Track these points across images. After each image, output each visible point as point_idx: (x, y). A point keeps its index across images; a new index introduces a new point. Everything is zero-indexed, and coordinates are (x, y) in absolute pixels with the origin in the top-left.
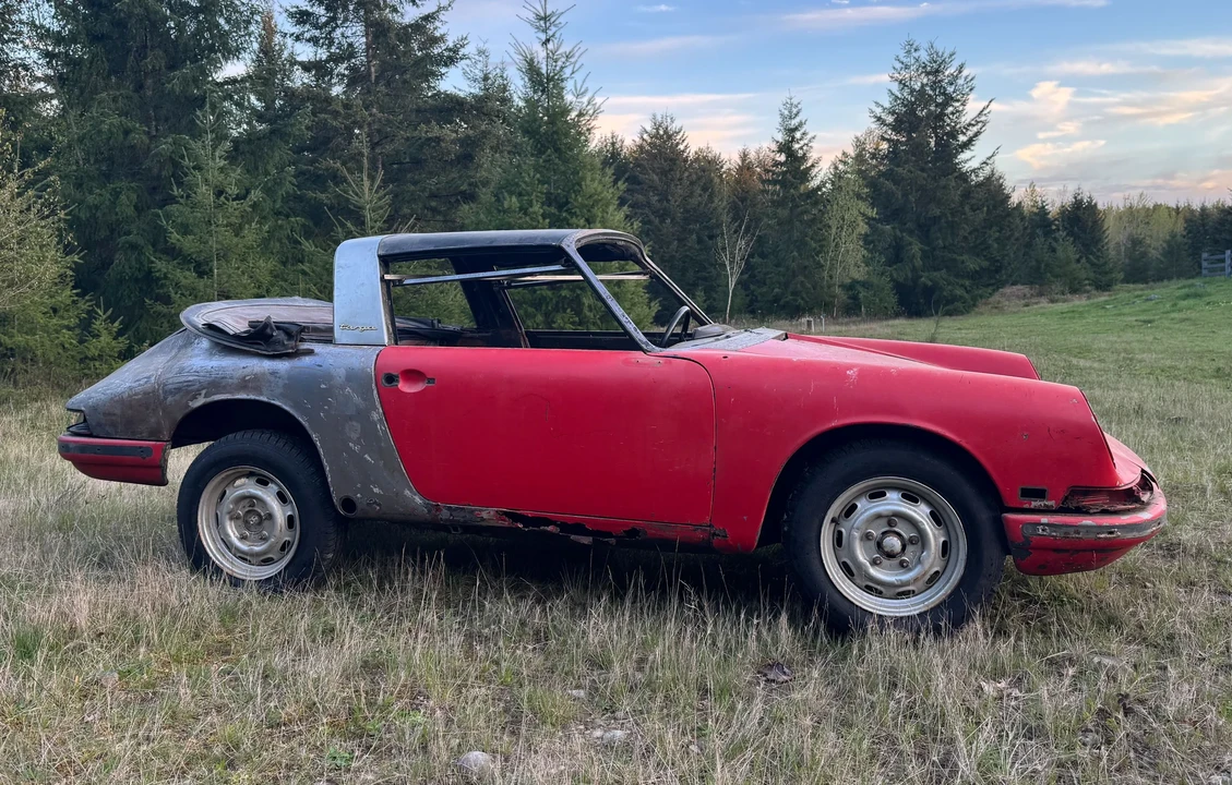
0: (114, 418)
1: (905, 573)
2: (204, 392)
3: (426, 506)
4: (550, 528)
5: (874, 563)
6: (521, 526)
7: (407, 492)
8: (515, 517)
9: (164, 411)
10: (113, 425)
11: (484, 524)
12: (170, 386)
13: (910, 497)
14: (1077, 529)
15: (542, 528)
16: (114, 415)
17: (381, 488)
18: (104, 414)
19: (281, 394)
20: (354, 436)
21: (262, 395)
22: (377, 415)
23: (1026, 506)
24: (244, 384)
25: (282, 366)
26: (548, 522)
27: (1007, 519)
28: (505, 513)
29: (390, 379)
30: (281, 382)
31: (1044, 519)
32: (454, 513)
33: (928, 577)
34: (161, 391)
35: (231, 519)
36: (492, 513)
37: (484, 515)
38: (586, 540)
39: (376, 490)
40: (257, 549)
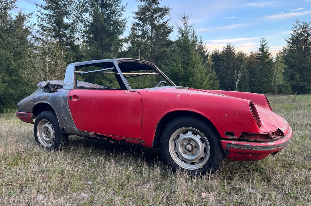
1: (193, 157)
2: (37, 101)
3: (78, 131)
4: (104, 138)
5: (185, 153)
6: (98, 137)
7: (74, 127)
8: (98, 135)
9: (31, 106)
10: (23, 109)
11: (91, 136)
13: (195, 134)
14: (244, 146)
15: (103, 138)
17: (69, 126)
18: (21, 106)
19: (50, 102)
20: (63, 112)
21: (47, 102)
22: (67, 107)
23: (228, 138)
24: (45, 99)
25: (51, 94)
26: (104, 137)
27: (222, 142)
28: (94, 134)
29: (71, 97)
30: (50, 98)
31: (233, 142)
32: (84, 133)
33: (199, 158)
35: (44, 132)
36: (92, 133)
37: (90, 134)
38: (113, 142)
39: (68, 126)
40: (48, 140)
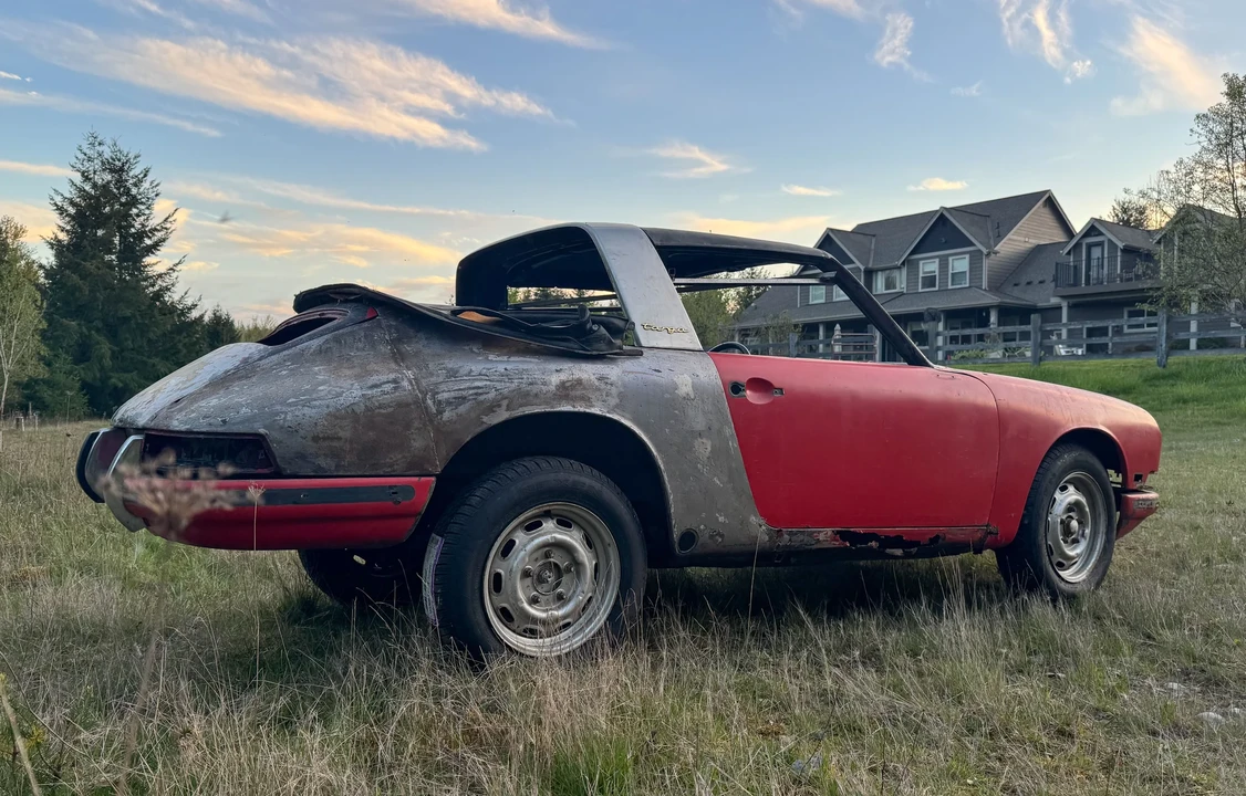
0: (335, 444)
2: (505, 403)
3: (769, 533)
6: (849, 544)
7: (754, 518)
8: (843, 535)
9: (437, 430)
10: (335, 454)
11: (819, 546)
12: (446, 395)
13: (1079, 488)
16: (339, 439)
17: (726, 516)
18: (316, 439)
19: (617, 406)
20: (704, 455)
21: (593, 406)
22: (730, 430)
23: (1134, 488)
24: (565, 391)
25: (609, 369)
28: (838, 532)
29: (736, 388)
30: (614, 391)
32: (794, 538)
34: (429, 402)
35: (521, 578)
36: (830, 533)
37: (823, 536)
38: (898, 552)
39: (721, 519)
